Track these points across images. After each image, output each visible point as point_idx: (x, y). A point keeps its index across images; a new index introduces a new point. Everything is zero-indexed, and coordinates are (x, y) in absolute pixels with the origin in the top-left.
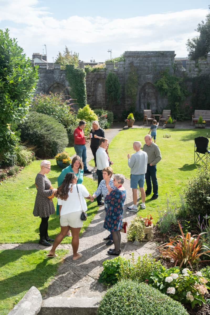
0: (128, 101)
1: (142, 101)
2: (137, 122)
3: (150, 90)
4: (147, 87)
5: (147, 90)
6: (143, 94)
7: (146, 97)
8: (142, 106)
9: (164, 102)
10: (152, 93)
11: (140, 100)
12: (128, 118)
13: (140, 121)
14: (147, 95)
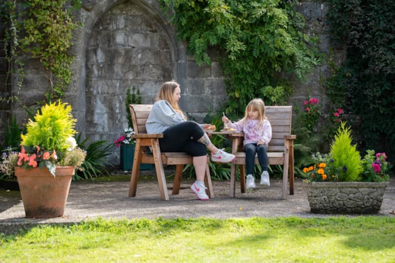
0: (26, 82)
1: (100, 87)
2: (81, 187)
3: (136, 37)
4: (121, 22)
5: (120, 38)
6: (100, 56)
7: (117, 69)
8: (97, 111)
9: (207, 91)
10: (144, 50)
11: (87, 84)
12: (25, 139)
13: (96, 182)
14: (120, 60)
